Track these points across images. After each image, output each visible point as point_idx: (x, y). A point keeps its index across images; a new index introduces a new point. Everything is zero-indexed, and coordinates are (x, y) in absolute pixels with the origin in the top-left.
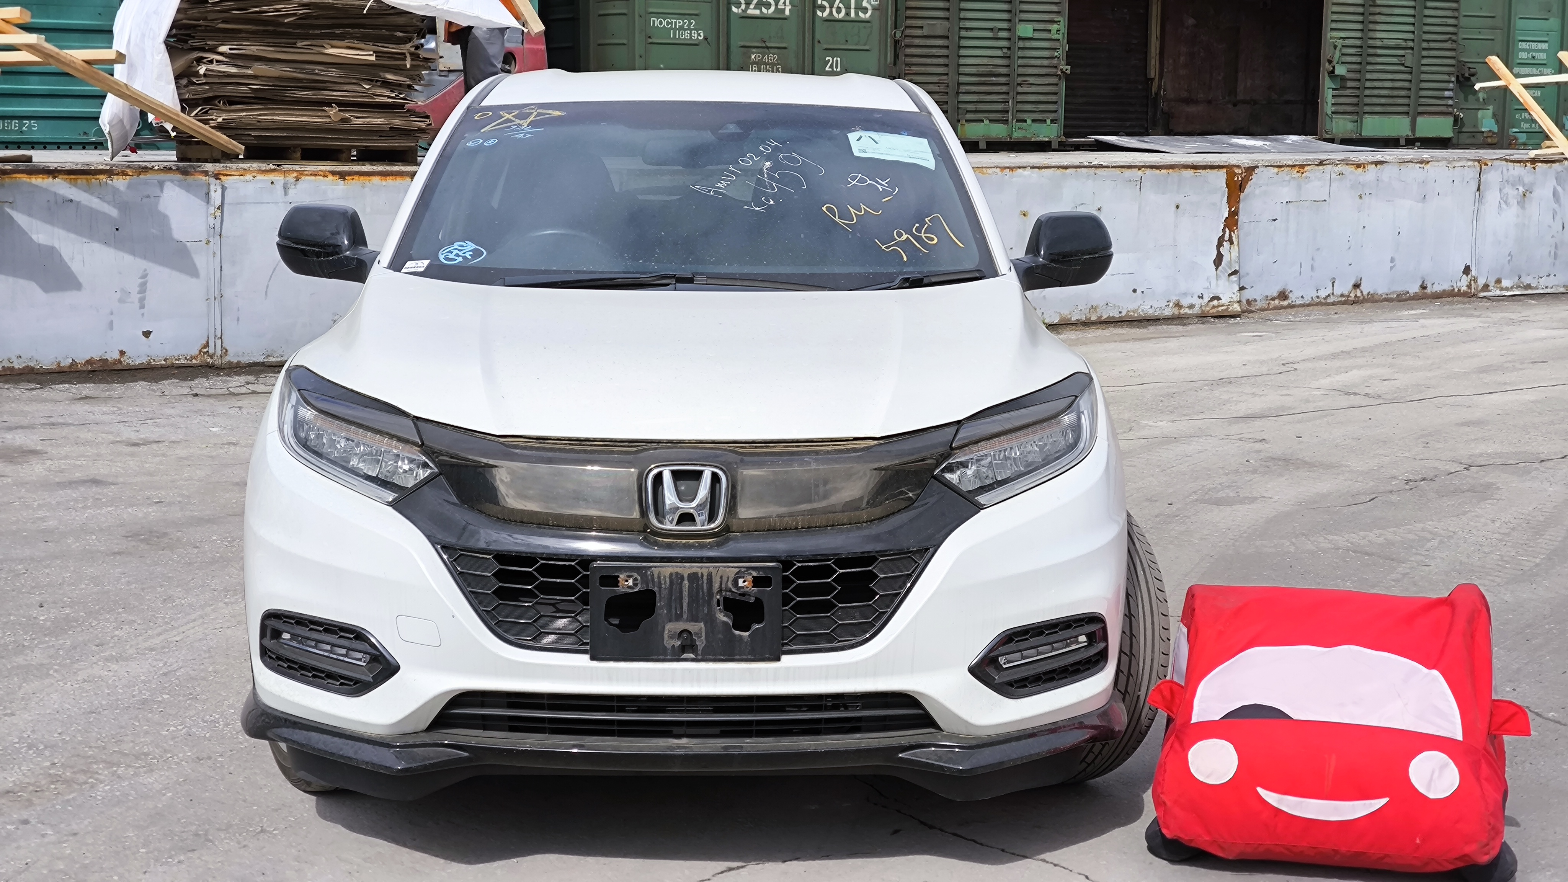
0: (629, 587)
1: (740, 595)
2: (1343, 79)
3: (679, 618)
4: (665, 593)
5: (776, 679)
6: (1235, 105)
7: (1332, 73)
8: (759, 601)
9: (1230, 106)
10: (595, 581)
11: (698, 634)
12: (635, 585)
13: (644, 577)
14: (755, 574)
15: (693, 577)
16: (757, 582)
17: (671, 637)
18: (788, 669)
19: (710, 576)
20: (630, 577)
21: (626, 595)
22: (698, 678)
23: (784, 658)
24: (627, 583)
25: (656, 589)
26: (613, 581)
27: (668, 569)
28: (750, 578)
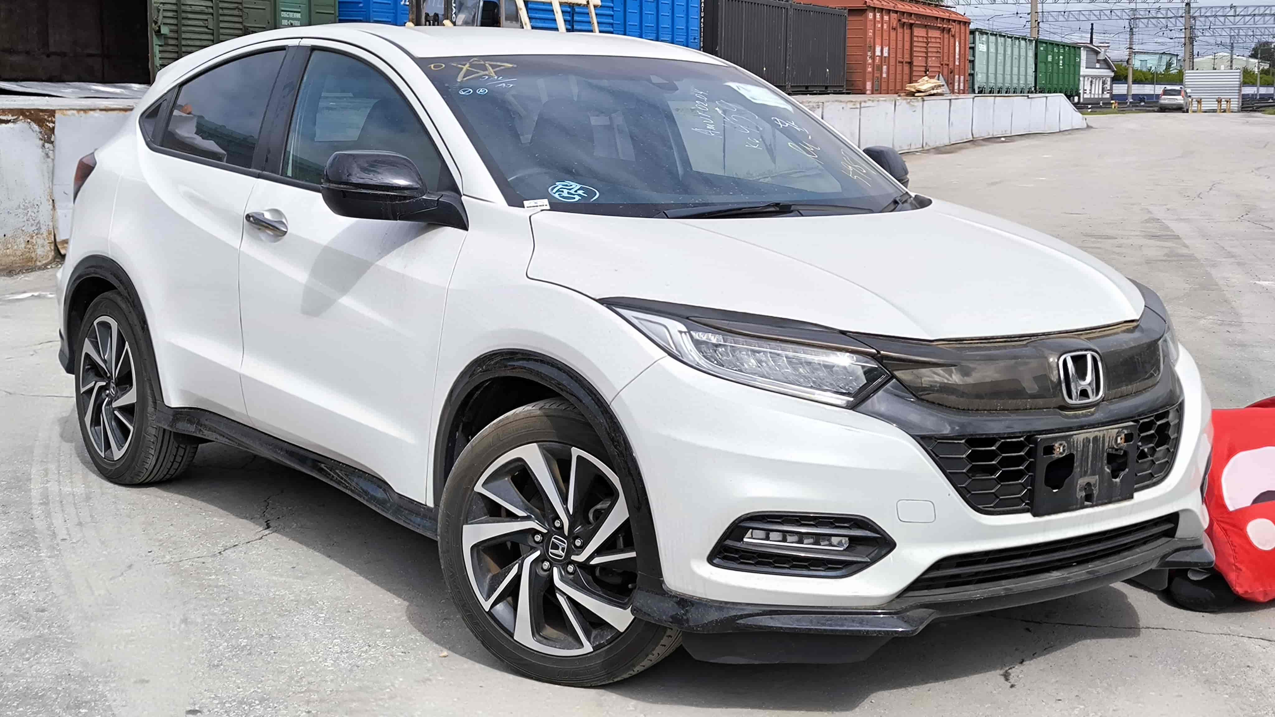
0: (1061, 453)
1: (1117, 450)
2: (166, 37)
3: (1085, 474)
4: (1079, 454)
5: (1131, 511)
6: (48, 56)
7: (159, 32)
8: (1126, 453)
9: (44, 57)
10: (1040, 451)
11: (1095, 485)
12: (1064, 451)
13: (1069, 443)
14: (1126, 432)
15: (1096, 439)
16: (1128, 438)
17: (1080, 490)
18: (1138, 504)
19: (1104, 437)
20: (1061, 445)
21: (1059, 460)
22: (1091, 520)
23: (1136, 495)
24: (1059, 450)
25: (1075, 453)
26: (1049, 450)
27: (1080, 437)
28: (1123, 436)
